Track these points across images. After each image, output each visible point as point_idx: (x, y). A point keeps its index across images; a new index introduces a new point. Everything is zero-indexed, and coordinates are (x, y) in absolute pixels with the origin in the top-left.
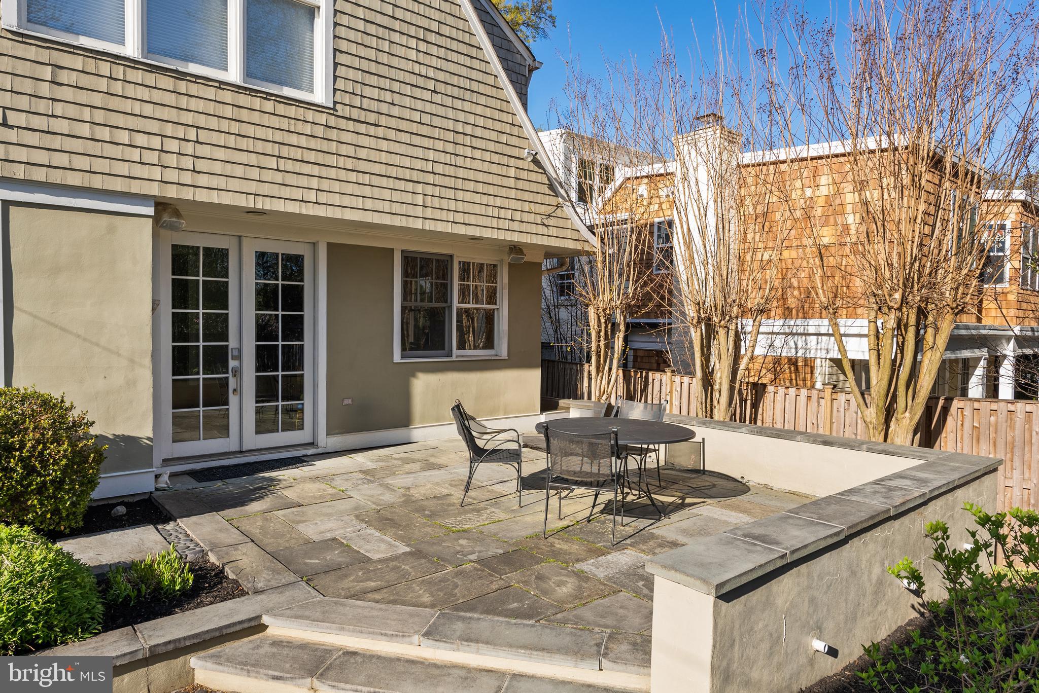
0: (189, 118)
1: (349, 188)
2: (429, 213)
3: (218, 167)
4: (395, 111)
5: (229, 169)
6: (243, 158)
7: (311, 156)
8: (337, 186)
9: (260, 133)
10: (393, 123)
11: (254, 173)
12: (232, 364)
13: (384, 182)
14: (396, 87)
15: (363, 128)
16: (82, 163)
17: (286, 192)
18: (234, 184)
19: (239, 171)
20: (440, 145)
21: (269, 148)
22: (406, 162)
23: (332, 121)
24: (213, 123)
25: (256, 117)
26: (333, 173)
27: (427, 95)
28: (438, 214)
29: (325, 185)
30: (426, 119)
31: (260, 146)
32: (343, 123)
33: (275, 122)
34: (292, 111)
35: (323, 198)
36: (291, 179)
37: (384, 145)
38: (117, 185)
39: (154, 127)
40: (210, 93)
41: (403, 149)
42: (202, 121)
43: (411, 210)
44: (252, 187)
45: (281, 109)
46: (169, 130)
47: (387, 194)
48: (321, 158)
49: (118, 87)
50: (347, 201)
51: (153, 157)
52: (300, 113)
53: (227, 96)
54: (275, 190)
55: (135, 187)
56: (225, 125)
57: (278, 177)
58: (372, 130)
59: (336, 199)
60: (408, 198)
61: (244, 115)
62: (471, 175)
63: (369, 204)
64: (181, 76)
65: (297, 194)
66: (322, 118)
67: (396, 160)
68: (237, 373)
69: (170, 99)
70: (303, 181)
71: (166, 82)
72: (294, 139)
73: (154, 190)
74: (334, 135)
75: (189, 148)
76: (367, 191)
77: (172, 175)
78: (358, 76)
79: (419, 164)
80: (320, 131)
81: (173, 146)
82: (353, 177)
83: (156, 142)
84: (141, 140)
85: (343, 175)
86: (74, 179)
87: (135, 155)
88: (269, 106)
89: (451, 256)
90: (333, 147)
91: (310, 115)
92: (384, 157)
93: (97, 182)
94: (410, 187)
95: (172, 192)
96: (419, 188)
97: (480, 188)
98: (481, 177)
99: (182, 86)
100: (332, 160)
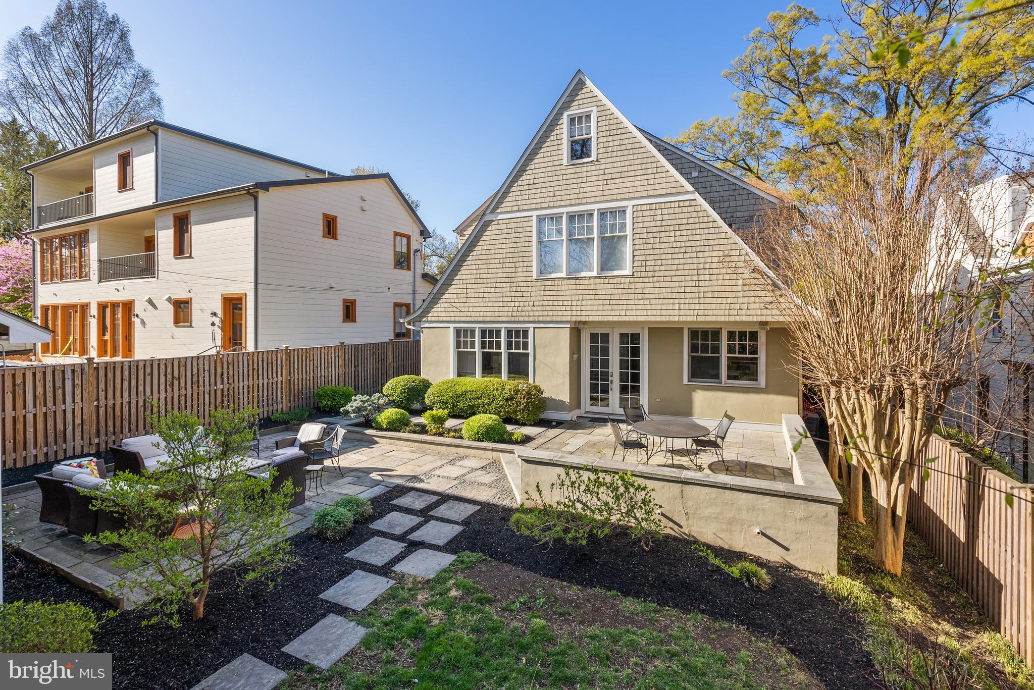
0: (579, 292)
1: (640, 307)
2: (682, 312)
3: (588, 308)
4: (663, 268)
5: (592, 308)
6: (597, 302)
7: (623, 297)
8: (634, 307)
9: (603, 292)
10: (662, 274)
11: (601, 308)
12: (610, 378)
13: (657, 301)
14: (663, 257)
15: (646, 280)
16: (550, 313)
17: (613, 313)
18: (594, 313)
19: (596, 308)
20: (688, 278)
21: (607, 297)
22: (669, 290)
23: (632, 280)
24: (587, 292)
25: (602, 286)
26: (632, 302)
27: (681, 256)
28: (688, 312)
29: (629, 307)
30: (680, 267)
31: (603, 297)
32: (637, 280)
33: (609, 286)
34: (615, 281)
35: (628, 313)
36: (615, 307)
37: (657, 285)
38: (558, 319)
39: (569, 298)
40: (586, 282)
41: (667, 284)
42: (584, 292)
43: (671, 312)
44: (600, 313)
45: (611, 281)
46: (573, 298)
47: (659, 307)
48: (627, 297)
49: (559, 288)
50: (639, 313)
51: (568, 308)
52: (618, 280)
53: (592, 281)
54: (608, 313)
55: (564, 319)
56: (591, 292)
57: (610, 307)
58: (651, 280)
59: (634, 313)
60: (671, 307)
61: (598, 287)
62: (710, 289)
63: (649, 313)
64: (577, 278)
65: (617, 313)
66: (628, 280)
67: (663, 290)
68: (612, 382)
69: (574, 287)
70: (620, 307)
71: (573, 282)
72: (616, 291)
73: (569, 319)
74: (633, 286)
75: (579, 303)
76: (648, 307)
77: (574, 313)
78: (644, 258)
79: (676, 290)
80: (626, 286)
81: (574, 303)
82: (641, 302)
83: (570, 303)
84: (566, 303)
85: (637, 302)
86: (549, 319)
87: (563, 308)
88: (606, 281)
89: (721, 328)
90: (632, 291)
91: (623, 280)
92: (657, 290)
93: (554, 319)
94: (671, 301)
95: (574, 319)
96: (676, 301)
97: (716, 295)
98: (715, 289)
99: (577, 282)
100: (632, 296)
